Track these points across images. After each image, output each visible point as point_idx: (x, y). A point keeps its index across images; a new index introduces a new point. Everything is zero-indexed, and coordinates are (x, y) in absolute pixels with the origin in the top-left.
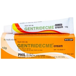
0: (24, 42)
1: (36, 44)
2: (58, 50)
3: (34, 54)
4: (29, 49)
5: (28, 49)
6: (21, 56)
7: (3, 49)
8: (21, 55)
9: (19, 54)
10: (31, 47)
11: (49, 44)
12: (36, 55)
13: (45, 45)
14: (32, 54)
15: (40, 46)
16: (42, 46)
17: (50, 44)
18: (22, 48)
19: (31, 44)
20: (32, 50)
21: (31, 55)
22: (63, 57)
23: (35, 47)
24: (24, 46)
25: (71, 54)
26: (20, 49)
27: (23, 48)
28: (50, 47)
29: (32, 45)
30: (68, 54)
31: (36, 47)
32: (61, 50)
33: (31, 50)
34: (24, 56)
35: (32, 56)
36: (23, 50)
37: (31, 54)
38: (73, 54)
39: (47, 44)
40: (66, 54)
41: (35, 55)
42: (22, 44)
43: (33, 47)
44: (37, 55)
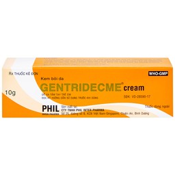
0: (55, 79)
1: (84, 85)
2: (134, 97)
3: (79, 108)
4: (66, 96)
5: (65, 94)
6: (49, 112)
7: (8, 95)
8: (49, 108)
9: (44, 108)
10: (72, 90)
11: (112, 84)
12: (83, 108)
13: (104, 85)
14: (75, 106)
15: (92, 87)
16: (97, 89)
17: (116, 84)
18: (51, 92)
19: (73, 84)
20: (74, 98)
21: (73, 108)
22: (145, 113)
23: (80, 90)
24: (56, 89)
25: (165, 107)
26: (45, 96)
27: (54, 92)
28: (116, 90)
29: (75, 86)
30: (156, 107)
31: (84, 90)
32: (140, 97)
33: (72, 98)
34: (55, 112)
35: (73, 112)
36: (54, 98)
37: (71, 106)
38: (168, 107)
39: (107, 84)
40: (151, 106)
41: (81, 110)
42: (50, 85)
43: (77, 90)
44: (85, 110)
